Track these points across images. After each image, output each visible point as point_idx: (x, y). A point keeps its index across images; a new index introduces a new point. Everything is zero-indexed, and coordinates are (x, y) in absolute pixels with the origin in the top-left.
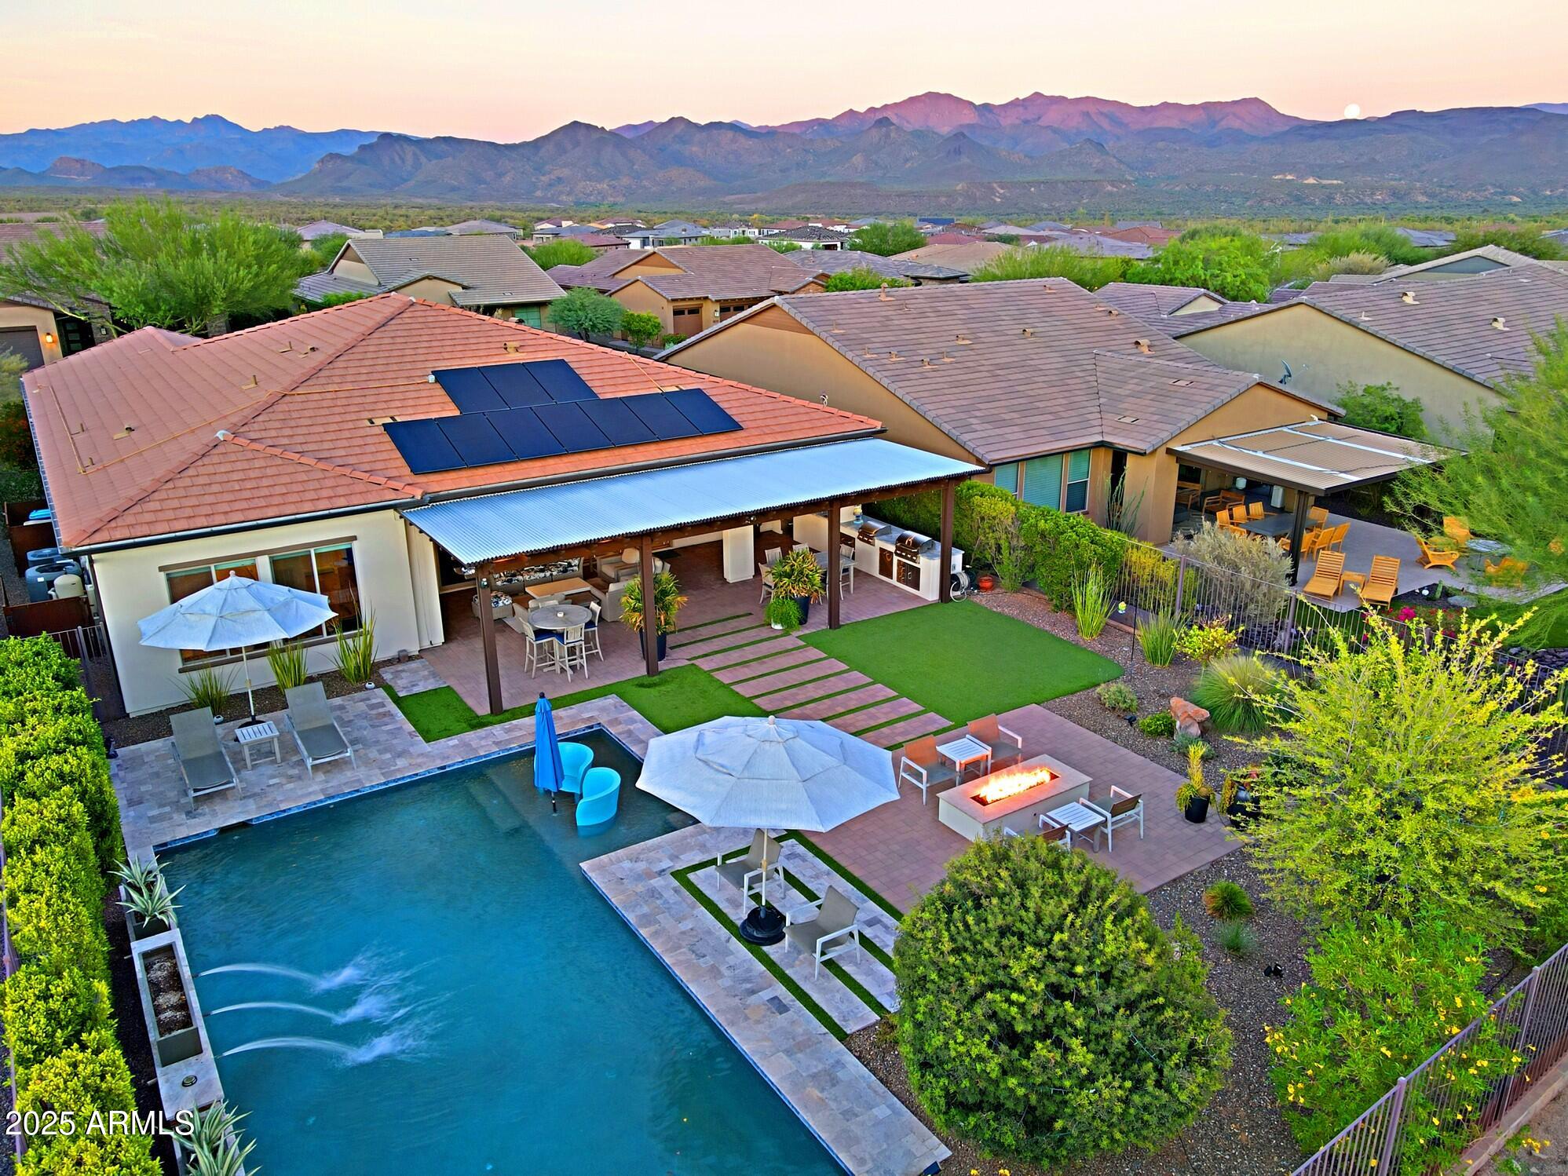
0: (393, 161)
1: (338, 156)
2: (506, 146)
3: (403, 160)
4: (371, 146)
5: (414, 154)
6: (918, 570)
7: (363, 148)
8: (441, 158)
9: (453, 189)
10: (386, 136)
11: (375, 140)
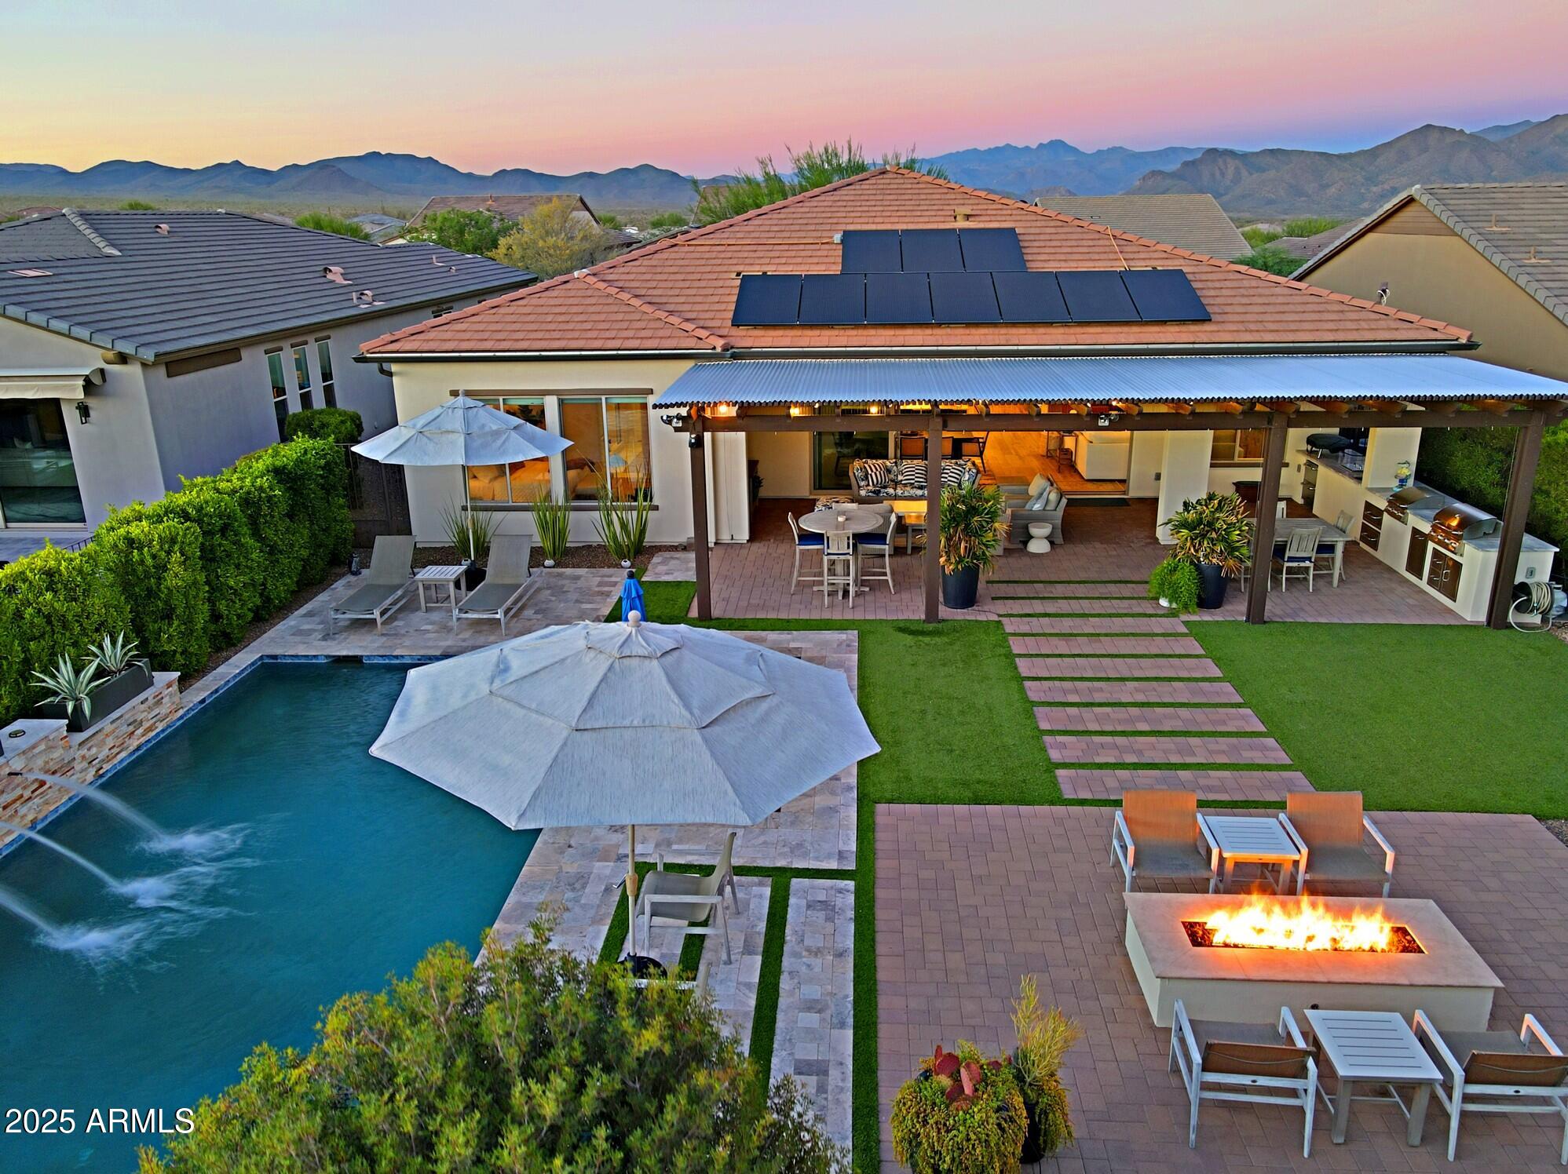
0: (1213, 175)
1: (1161, 173)
2: (1339, 156)
3: (1223, 174)
4: (1194, 162)
5: (1237, 168)
6: (1458, 566)
7: (1186, 164)
8: (1264, 171)
9: (1270, 202)
10: (1213, 151)
11: (1199, 155)
